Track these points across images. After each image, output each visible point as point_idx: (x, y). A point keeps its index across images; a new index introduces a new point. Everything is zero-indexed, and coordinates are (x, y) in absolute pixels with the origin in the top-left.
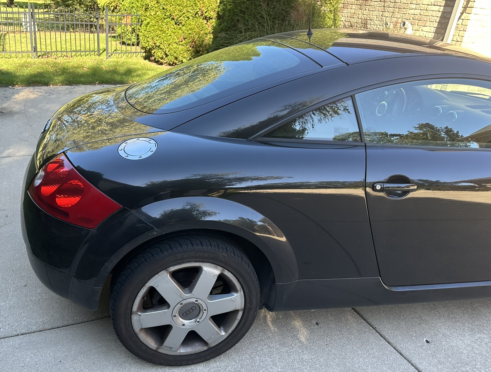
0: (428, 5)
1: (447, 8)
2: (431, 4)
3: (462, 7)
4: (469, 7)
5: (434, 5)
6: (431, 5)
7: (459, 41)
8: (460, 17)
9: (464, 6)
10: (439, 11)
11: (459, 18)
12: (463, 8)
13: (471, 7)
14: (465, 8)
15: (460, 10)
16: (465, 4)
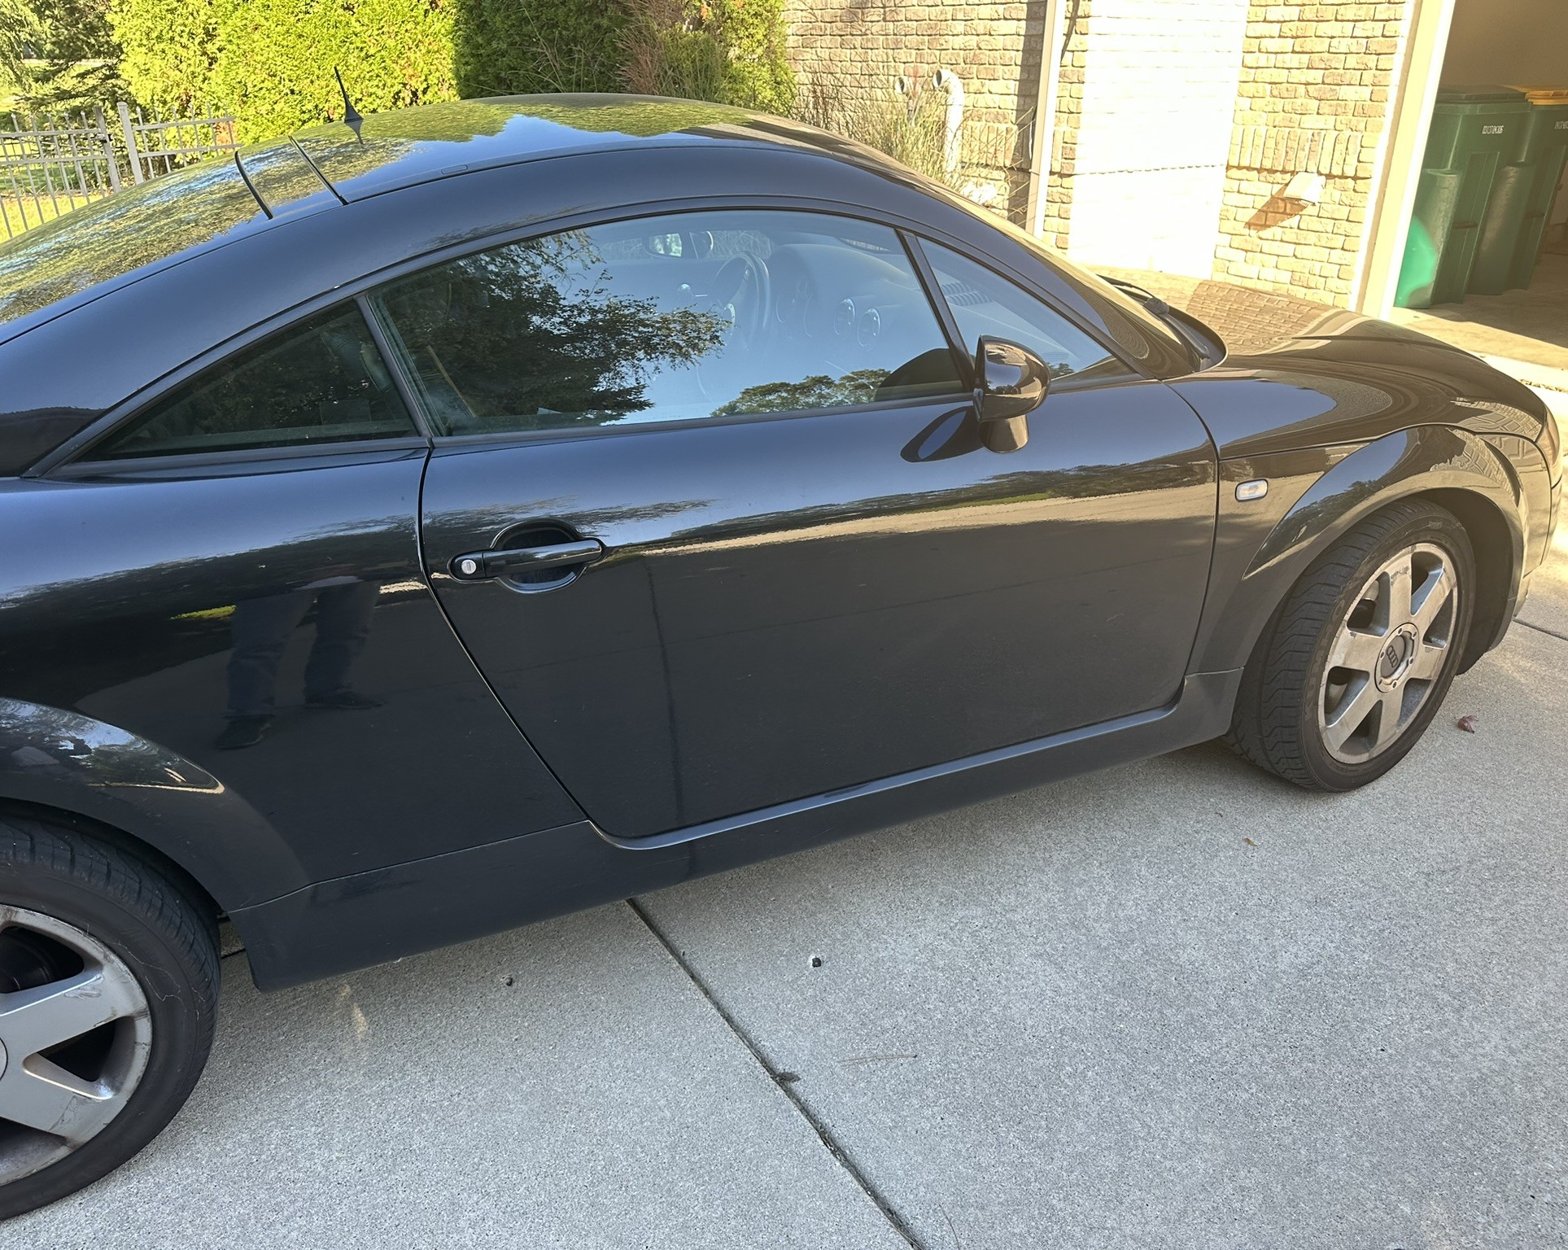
0: (992, 20)
1: (1033, 23)
2: (997, 17)
3: (1066, 18)
4: (1081, 17)
5: (1005, 19)
6: (999, 19)
7: (1072, 113)
8: (1066, 45)
9: (1069, 15)
10: (1019, 35)
11: (1064, 50)
12: (1068, 20)
13: (1085, 17)
14: (1073, 18)
15: (1062, 26)
16: (1071, 10)
